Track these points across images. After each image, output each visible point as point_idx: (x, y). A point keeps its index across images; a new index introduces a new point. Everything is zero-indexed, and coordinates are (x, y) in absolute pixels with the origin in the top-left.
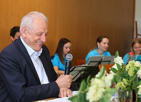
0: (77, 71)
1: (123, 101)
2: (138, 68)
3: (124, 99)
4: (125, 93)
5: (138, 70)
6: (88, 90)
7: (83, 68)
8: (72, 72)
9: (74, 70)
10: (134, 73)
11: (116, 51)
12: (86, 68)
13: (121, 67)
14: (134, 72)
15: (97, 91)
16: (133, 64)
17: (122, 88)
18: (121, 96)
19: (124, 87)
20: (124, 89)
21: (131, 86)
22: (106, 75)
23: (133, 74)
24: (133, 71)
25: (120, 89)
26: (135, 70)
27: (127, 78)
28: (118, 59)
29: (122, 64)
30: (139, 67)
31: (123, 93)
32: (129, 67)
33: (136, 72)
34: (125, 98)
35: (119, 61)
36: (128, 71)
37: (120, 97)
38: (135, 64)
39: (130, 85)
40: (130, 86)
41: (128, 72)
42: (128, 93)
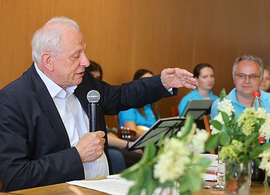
0: (165, 129)
1: (232, 180)
2: (262, 121)
3: (235, 177)
4: (237, 166)
5: (262, 124)
6: (158, 160)
7: (177, 123)
8: (156, 129)
9: (159, 126)
10: (253, 130)
11: (222, 89)
12: (181, 123)
13: (230, 119)
14: (254, 127)
15: (175, 161)
16: (252, 114)
17: (231, 157)
18: (230, 171)
19: (235, 155)
20: (234, 159)
21: (248, 154)
22: (195, 133)
23: (251, 131)
24: (252, 126)
25: (228, 158)
26: (256, 123)
27: (241, 138)
28: (224, 104)
29: (232, 112)
30: (264, 118)
31: (233, 165)
32: (245, 119)
33: (257, 127)
34: (236, 175)
35: (226, 107)
36: (241, 126)
37: (228, 172)
38: (256, 113)
39: (246, 151)
40: (245, 153)
41: (243, 128)
42: (242, 165)
